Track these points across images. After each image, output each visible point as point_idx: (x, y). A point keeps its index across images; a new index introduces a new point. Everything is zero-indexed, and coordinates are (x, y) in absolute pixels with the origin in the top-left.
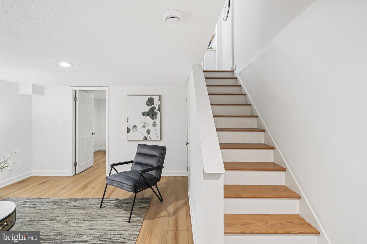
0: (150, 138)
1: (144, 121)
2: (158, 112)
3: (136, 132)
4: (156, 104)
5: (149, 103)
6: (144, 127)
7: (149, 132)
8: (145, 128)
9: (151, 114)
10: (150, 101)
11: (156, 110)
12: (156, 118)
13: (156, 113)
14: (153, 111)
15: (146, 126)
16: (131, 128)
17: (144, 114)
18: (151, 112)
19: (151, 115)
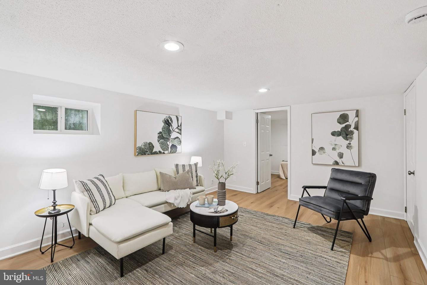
0: (343, 163)
1: (334, 143)
2: (355, 131)
3: (324, 155)
4: (352, 120)
5: (341, 121)
6: (334, 149)
7: (341, 156)
8: (335, 150)
9: (344, 133)
10: (344, 118)
11: (352, 129)
12: (351, 138)
13: (352, 133)
14: (346, 130)
15: (337, 148)
16: (317, 150)
17: (333, 134)
18: (344, 131)
19: (344, 135)
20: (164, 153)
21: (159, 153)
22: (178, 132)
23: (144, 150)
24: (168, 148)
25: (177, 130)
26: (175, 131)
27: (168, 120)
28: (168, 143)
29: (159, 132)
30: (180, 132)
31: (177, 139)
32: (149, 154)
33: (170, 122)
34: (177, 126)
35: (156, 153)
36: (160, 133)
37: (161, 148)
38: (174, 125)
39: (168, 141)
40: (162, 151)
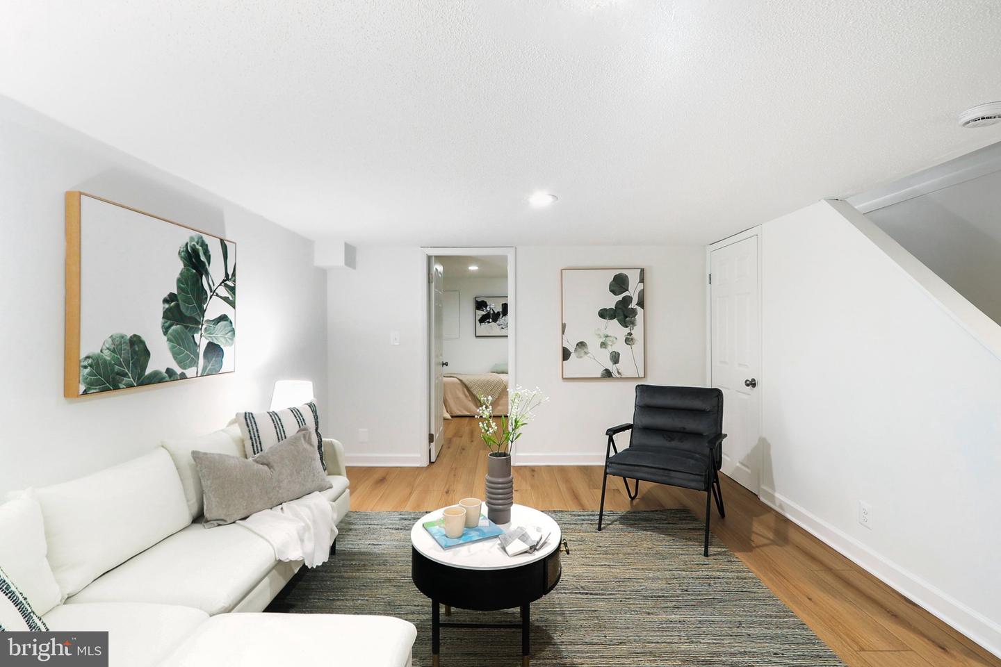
0: (618, 372)
1: (604, 332)
2: (639, 309)
3: (585, 357)
4: (633, 290)
5: (616, 288)
6: (603, 345)
7: (615, 358)
8: (606, 348)
9: (621, 313)
10: (619, 284)
11: (633, 305)
12: (633, 323)
13: (634, 312)
14: (625, 307)
15: (610, 343)
16: (572, 349)
17: (604, 314)
18: (620, 309)
19: (622, 317)
20: (183, 377)
21: (167, 379)
22: (226, 299)
23: (113, 370)
24: (197, 355)
25: (223, 291)
26: (217, 295)
27: (195, 251)
28: (197, 336)
29: (165, 295)
30: (231, 298)
31: (222, 323)
32: (130, 386)
33: (203, 258)
34: (223, 277)
35: (156, 379)
36: (171, 298)
37: (175, 358)
38: (216, 271)
39: (197, 330)
40: (178, 370)
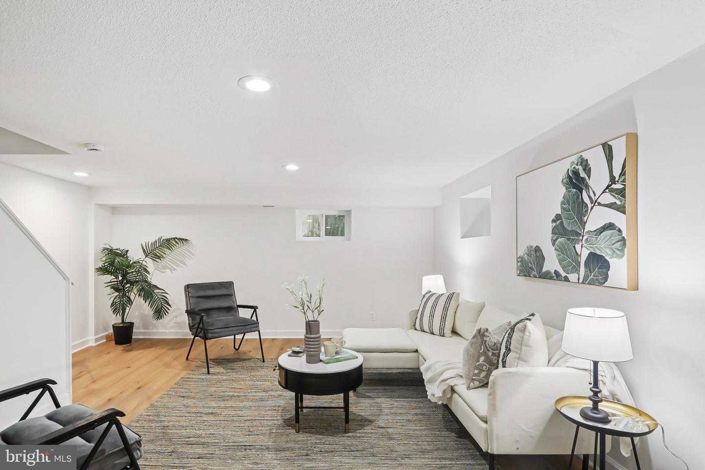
20: (566, 279)
21: (555, 278)
22: (611, 206)
23: (528, 265)
24: (579, 264)
25: (608, 198)
26: (599, 204)
27: (576, 173)
28: (578, 247)
30: (619, 203)
31: (608, 233)
32: (535, 276)
33: (583, 174)
34: (607, 181)
35: (547, 276)
36: (558, 217)
37: (560, 264)
38: (598, 180)
39: (577, 241)
40: (563, 274)
